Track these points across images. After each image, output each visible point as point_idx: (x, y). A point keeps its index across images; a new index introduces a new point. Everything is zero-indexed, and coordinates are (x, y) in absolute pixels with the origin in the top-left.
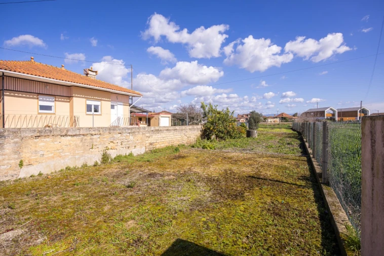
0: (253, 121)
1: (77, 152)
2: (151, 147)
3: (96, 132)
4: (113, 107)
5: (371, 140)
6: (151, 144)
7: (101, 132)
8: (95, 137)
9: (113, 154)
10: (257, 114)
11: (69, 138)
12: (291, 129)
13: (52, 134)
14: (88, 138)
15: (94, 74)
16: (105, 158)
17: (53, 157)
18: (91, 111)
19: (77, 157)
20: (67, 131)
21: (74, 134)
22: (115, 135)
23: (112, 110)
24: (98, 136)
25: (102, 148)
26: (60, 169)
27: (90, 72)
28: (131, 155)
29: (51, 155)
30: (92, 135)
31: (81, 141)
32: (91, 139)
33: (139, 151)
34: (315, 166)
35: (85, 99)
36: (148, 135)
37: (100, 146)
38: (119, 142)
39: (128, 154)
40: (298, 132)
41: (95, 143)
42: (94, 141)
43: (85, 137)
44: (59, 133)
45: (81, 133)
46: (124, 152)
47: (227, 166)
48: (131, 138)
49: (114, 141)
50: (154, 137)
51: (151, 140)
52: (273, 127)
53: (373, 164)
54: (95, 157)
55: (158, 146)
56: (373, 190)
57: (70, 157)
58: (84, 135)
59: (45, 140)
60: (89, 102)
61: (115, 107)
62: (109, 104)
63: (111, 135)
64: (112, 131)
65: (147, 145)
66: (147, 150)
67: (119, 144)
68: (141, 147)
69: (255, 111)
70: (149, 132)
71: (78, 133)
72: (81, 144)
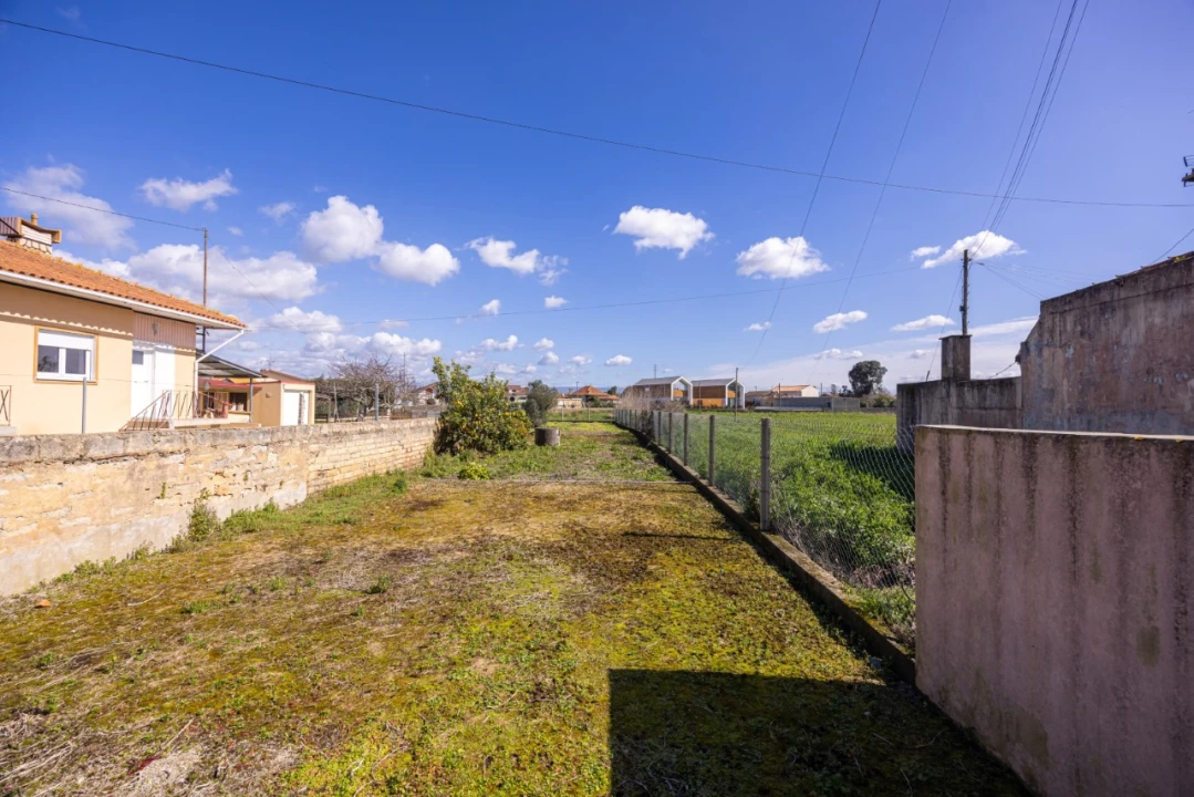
0: (535, 404)
1: (114, 512)
2: (321, 481)
3: (176, 446)
4: (137, 357)
5: (940, 458)
6: (321, 473)
7: (191, 445)
8: (171, 460)
9: (222, 509)
10: (545, 389)
11: (92, 467)
12: (614, 423)
13: (34, 456)
14: (151, 464)
15: (47, 238)
16: (200, 524)
17: (35, 536)
18: (53, 367)
19: (114, 527)
20: (87, 445)
21: (108, 453)
22: (228, 454)
23: (136, 367)
24: (180, 457)
25: (190, 494)
26: (57, 574)
27: (25, 231)
28: (270, 508)
29: (26, 530)
30: (162, 455)
31: (131, 475)
32: (159, 467)
33: (290, 495)
34: (726, 501)
35: (31, 329)
36: (314, 447)
37: (185, 490)
38: (240, 472)
39: (262, 507)
40: (631, 430)
41: (170, 481)
42: (168, 472)
43: (143, 463)
44: (58, 452)
45: (130, 450)
46: (253, 502)
47: (563, 516)
48: (272, 457)
49: (227, 472)
50: (329, 452)
51: (323, 462)
52: (574, 419)
53: (945, 487)
54: (168, 525)
55: (339, 478)
56: (945, 519)
57: (92, 530)
58: (137, 456)
59: (8, 478)
60: (48, 339)
61: (146, 357)
62: (127, 347)
63: (217, 454)
64: (220, 441)
65: (313, 476)
66: (312, 490)
67: (240, 478)
68: (297, 484)
69: (540, 381)
70: (317, 439)
71: (120, 451)
72: (128, 486)
